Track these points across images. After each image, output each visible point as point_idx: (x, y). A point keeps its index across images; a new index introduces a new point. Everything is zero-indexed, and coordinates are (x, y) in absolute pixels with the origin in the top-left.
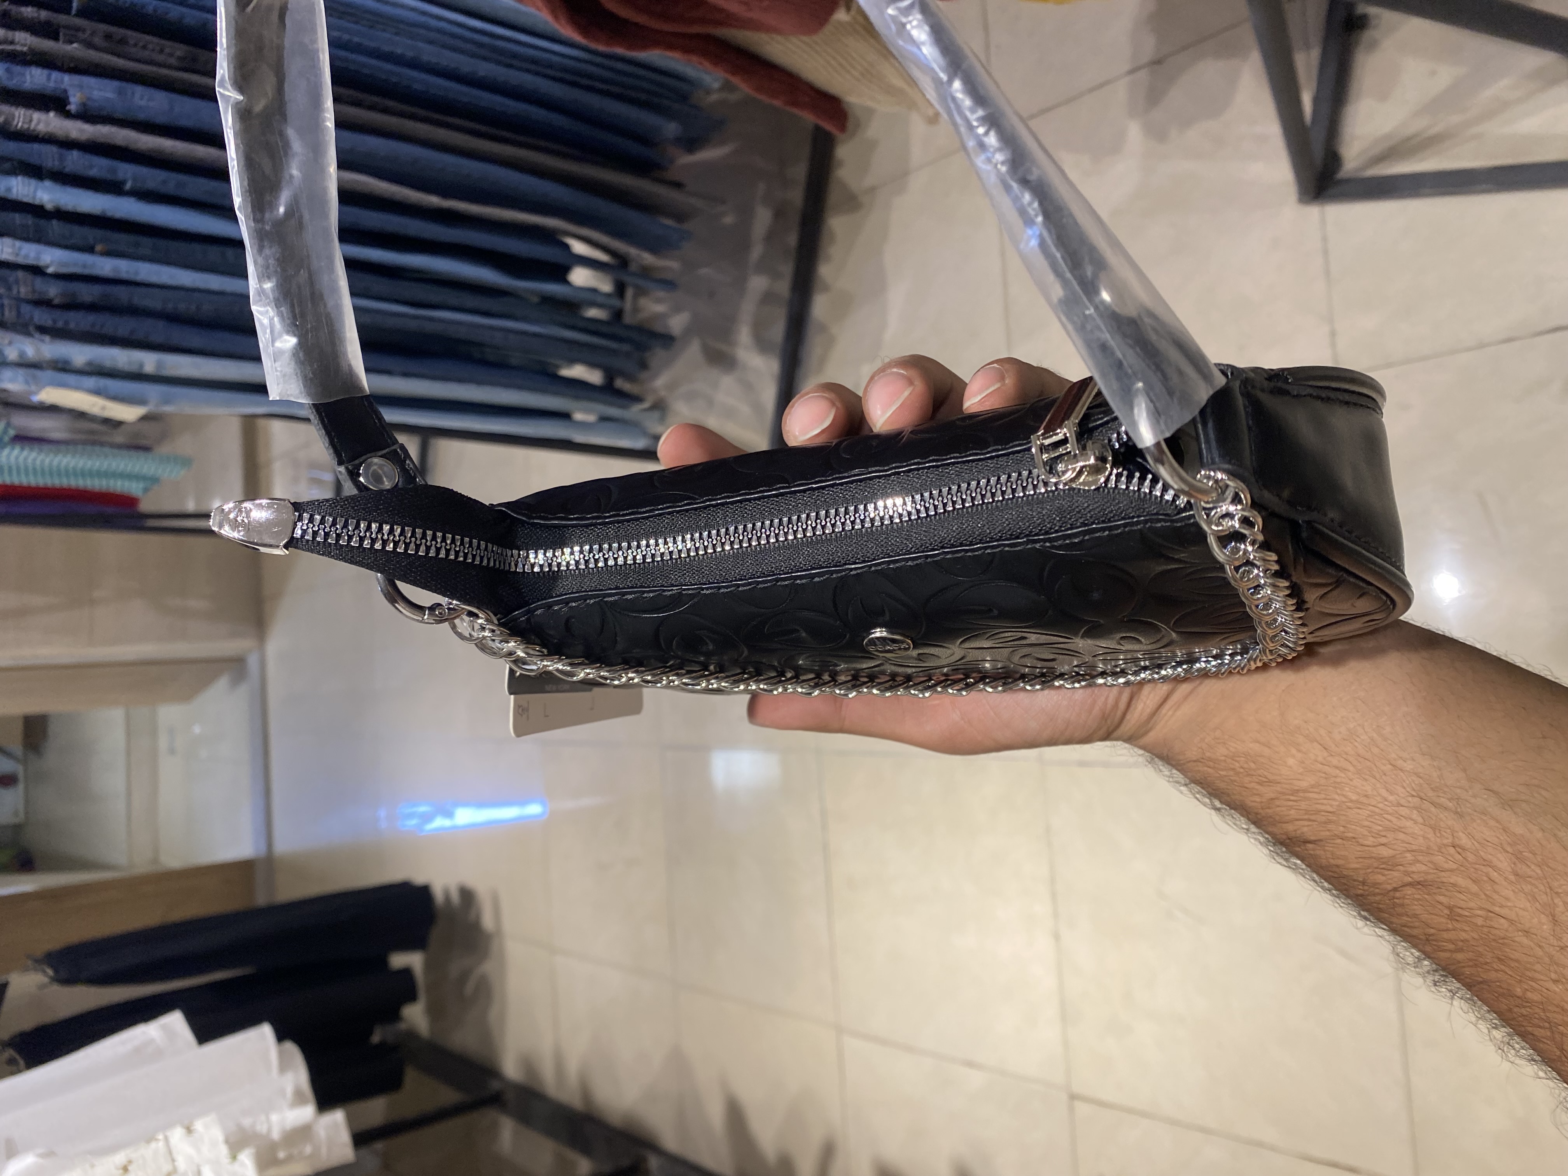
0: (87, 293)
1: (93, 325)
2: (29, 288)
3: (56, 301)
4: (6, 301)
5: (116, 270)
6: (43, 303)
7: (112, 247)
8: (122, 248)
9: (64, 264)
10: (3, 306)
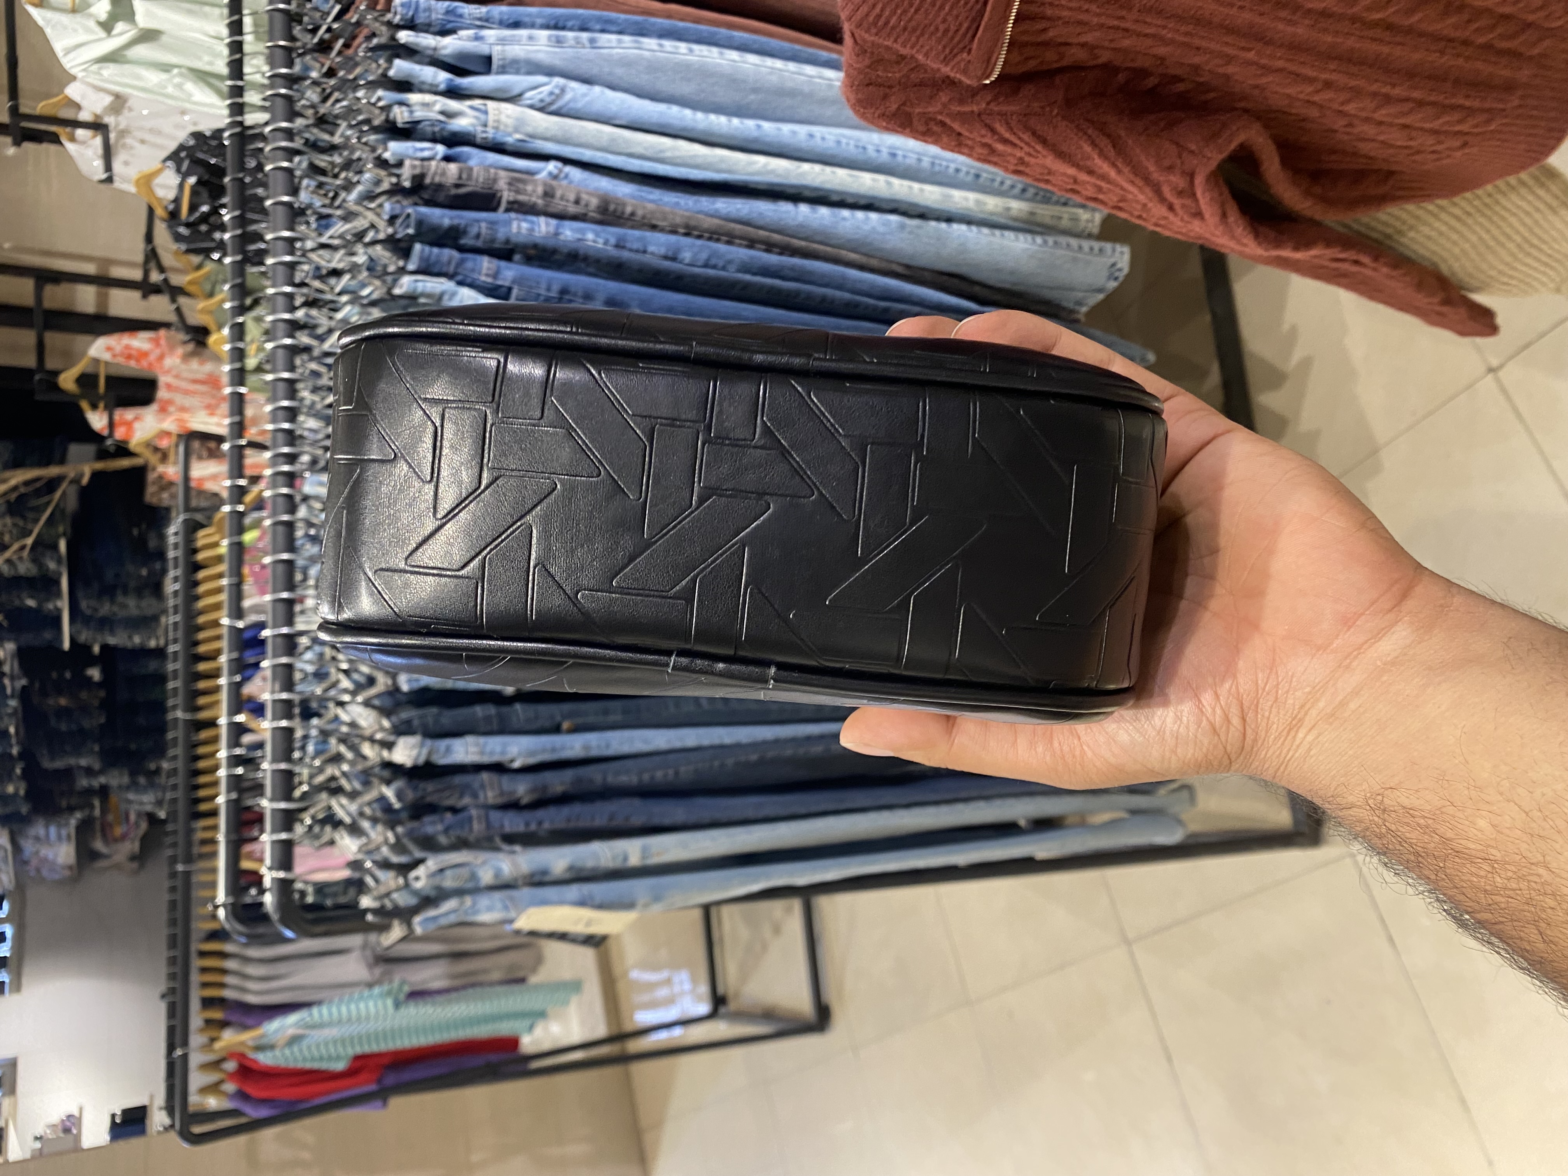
0: (558, 782)
1: (569, 820)
2: (497, 792)
3: (525, 801)
4: (474, 812)
5: (586, 747)
6: (512, 806)
7: (580, 721)
8: (591, 719)
9: (532, 753)
10: (470, 819)
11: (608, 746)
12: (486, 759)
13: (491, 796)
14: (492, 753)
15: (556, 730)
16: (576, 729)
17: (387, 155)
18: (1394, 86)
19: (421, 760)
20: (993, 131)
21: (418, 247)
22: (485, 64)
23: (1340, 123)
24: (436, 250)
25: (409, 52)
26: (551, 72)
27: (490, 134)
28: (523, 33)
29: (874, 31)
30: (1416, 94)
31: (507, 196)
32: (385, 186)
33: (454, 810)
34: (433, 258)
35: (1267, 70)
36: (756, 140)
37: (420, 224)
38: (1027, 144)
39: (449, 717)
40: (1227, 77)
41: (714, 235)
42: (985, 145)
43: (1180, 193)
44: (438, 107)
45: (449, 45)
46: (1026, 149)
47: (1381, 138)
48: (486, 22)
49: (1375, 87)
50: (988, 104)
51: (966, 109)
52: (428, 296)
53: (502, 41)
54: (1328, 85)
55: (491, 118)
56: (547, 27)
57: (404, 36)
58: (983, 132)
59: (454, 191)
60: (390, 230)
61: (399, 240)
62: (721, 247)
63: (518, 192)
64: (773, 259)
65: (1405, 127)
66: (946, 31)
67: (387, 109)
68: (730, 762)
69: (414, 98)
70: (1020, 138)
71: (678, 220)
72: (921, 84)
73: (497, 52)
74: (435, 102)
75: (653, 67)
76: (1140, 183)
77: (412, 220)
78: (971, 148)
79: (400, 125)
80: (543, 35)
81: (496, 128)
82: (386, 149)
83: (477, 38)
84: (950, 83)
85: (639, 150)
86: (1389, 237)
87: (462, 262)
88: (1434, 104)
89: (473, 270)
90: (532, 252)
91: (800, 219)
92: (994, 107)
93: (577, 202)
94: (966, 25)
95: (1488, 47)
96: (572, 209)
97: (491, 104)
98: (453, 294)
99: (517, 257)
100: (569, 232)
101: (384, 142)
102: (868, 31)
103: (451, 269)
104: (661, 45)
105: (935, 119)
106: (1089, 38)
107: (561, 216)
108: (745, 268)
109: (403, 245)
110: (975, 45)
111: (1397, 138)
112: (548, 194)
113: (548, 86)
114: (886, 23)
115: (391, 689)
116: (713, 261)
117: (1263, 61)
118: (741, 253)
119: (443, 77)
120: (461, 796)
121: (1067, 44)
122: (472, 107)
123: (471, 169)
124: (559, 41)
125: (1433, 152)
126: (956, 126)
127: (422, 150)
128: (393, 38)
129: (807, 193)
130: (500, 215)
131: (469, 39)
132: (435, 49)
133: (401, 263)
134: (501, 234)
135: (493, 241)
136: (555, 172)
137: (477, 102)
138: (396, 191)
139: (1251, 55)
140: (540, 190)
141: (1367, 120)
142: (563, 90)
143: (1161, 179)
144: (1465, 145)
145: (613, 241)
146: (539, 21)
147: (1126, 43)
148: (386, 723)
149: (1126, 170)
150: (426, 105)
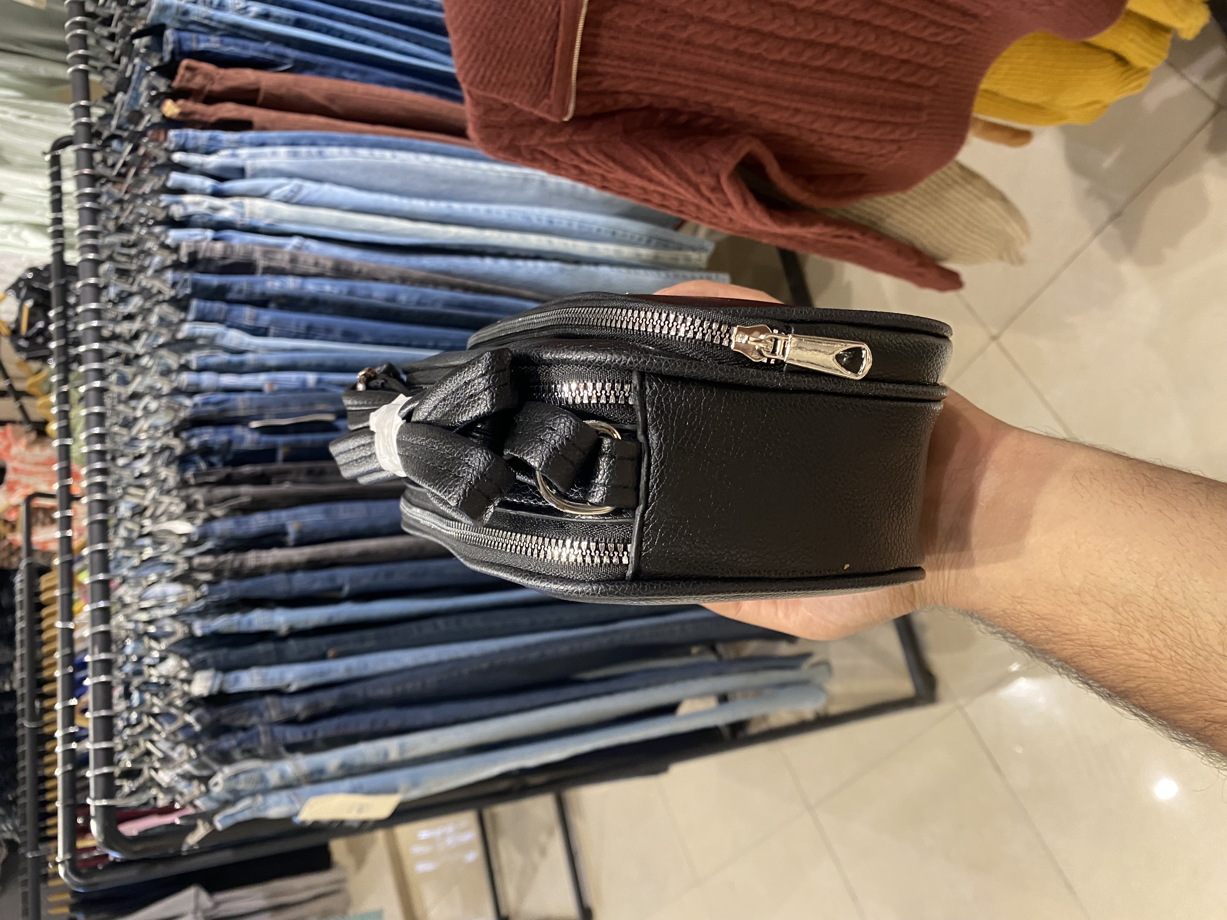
1: (338, 729)
2: (279, 711)
3: (303, 716)
4: (261, 728)
5: (348, 669)
6: (292, 721)
7: (342, 649)
8: (352, 647)
9: (304, 677)
10: (258, 735)
11: (366, 666)
12: (268, 685)
13: (274, 714)
14: (272, 680)
15: (323, 657)
16: (340, 655)
17: (169, 241)
18: (841, 109)
19: (215, 689)
20: (577, 155)
21: (195, 303)
22: (240, 173)
23: (813, 139)
24: (209, 304)
25: (183, 168)
26: (290, 176)
27: (247, 220)
28: (267, 150)
29: (482, 87)
30: (858, 115)
31: (262, 263)
32: (169, 262)
33: (244, 729)
34: (207, 311)
35: (754, 103)
36: (448, 216)
37: (195, 285)
38: (603, 163)
39: (236, 654)
40: (731, 110)
41: (423, 282)
42: (576, 167)
43: (713, 190)
44: (206, 205)
45: (213, 161)
46: (604, 166)
47: (844, 147)
48: (240, 144)
49: (829, 111)
50: (571, 136)
51: (557, 140)
52: (205, 337)
53: (252, 156)
54: (797, 111)
55: (247, 210)
56: (285, 144)
57: (178, 157)
58: (573, 156)
59: (221, 263)
60: (173, 293)
61: (181, 300)
62: (430, 291)
63: (270, 259)
64: (469, 297)
65: (857, 138)
66: (531, 84)
67: (166, 207)
68: (466, 671)
69: (187, 199)
70: (597, 159)
71: (394, 274)
72: (522, 125)
73: (249, 164)
74: (204, 201)
75: (367, 169)
76: (685, 185)
77: (189, 283)
78: (566, 170)
79: (177, 219)
80: (283, 150)
81: (251, 218)
82: (167, 237)
83: (234, 155)
84: (542, 122)
85: (361, 227)
86: (874, 223)
87: (228, 312)
88: (872, 121)
89: (238, 317)
90: (282, 301)
91: (486, 269)
92: (575, 138)
93: (316, 264)
94: (543, 80)
95: (897, 82)
96: (313, 270)
97: (247, 201)
98: (223, 336)
99: (272, 305)
100: (312, 286)
101: (165, 232)
102: (477, 88)
103: (222, 317)
104: (372, 154)
105: (536, 150)
106: (630, 87)
107: (305, 275)
108: (449, 304)
109: (183, 303)
110: (552, 93)
111: (854, 146)
112: (294, 260)
113: (288, 186)
114: (489, 81)
115: (188, 636)
116: (424, 301)
117: (751, 97)
118: (444, 294)
119: (208, 183)
120: (250, 715)
121: (618, 93)
122: (233, 204)
123: (232, 247)
124: (295, 155)
125: (881, 156)
126: (552, 153)
127: (196, 235)
128: (169, 159)
129: (490, 251)
130: (258, 278)
131: (227, 156)
132: (202, 165)
133: (182, 316)
134: (258, 289)
135: (252, 293)
136: (298, 245)
137: (236, 200)
138: (177, 266)
139: (741, 93)
140: (287, 257)
141: (830, 134)
142: (300, 188)
143: (698, 180)
144: (900, 149)
145: (345, 290)
146: (279, 141)
147: (657, 89)
148: (185, 664)
149: (673, 176)
150: (197, 204)
